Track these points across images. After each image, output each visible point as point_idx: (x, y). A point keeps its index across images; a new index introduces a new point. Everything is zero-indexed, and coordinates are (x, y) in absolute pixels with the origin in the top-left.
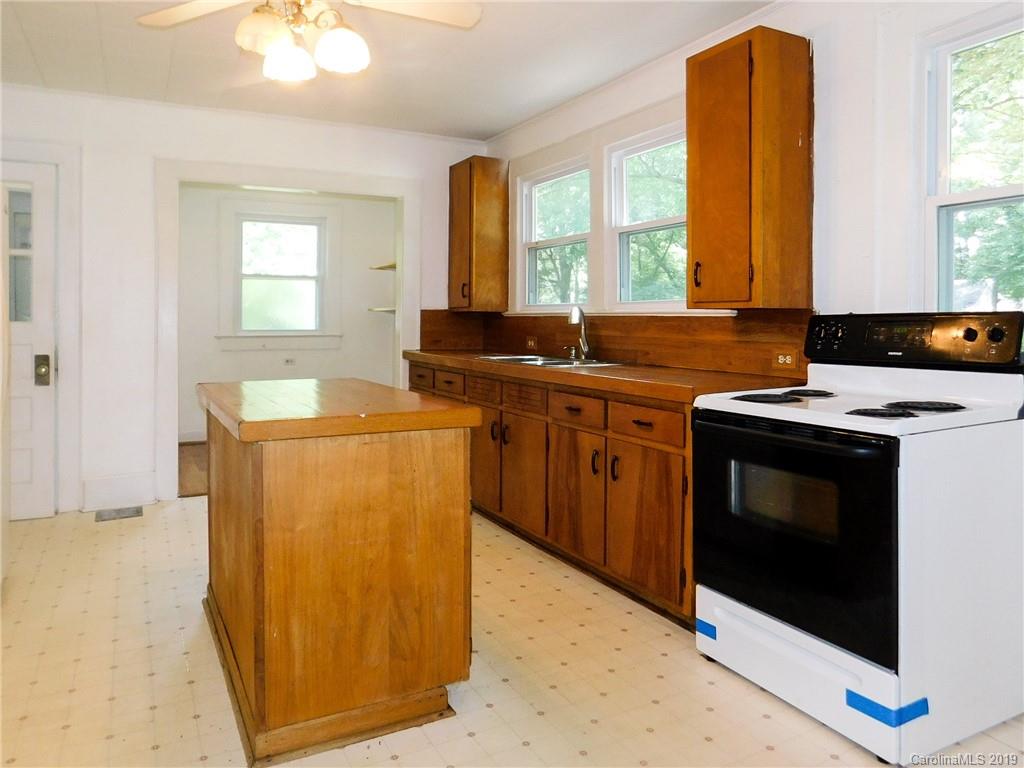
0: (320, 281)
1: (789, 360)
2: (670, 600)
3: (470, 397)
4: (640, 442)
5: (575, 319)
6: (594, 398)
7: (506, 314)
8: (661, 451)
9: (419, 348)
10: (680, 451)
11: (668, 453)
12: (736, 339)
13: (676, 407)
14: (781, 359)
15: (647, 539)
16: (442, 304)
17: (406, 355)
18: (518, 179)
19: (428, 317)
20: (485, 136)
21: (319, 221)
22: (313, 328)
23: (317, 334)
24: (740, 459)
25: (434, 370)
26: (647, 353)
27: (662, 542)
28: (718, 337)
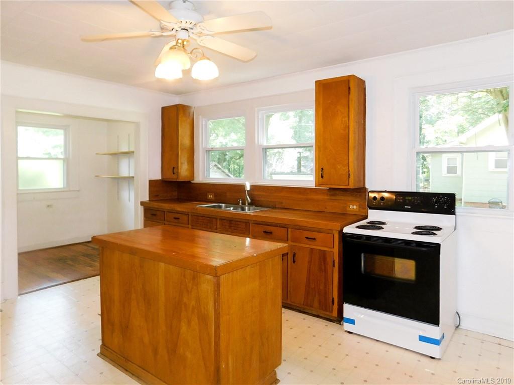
0: (66, 161)
1: (355, 207)
2: (327, 311)
3: (192, 226)
4: (307, 246)
5: (248, 188)
6: (280, 227)
7: (192, 182)
8: (320, 250)
9: (148, 200)
10: (331, 250)
11: (325, 251)
12: (329, 198)
13: (329, 232)
14: (351, 207)
15: (313, 286)
16: (158, 176)
17: (142, 203)
18: (200, 116)
19: (152, 183)
20: (178, 93)
21: (65, 128)
22: (61, 186)
23: (64, 190)
24: (365, 252)
25: (164, 212)
26: (282, 203)
27: (322, 287)
28: (320, 197)
